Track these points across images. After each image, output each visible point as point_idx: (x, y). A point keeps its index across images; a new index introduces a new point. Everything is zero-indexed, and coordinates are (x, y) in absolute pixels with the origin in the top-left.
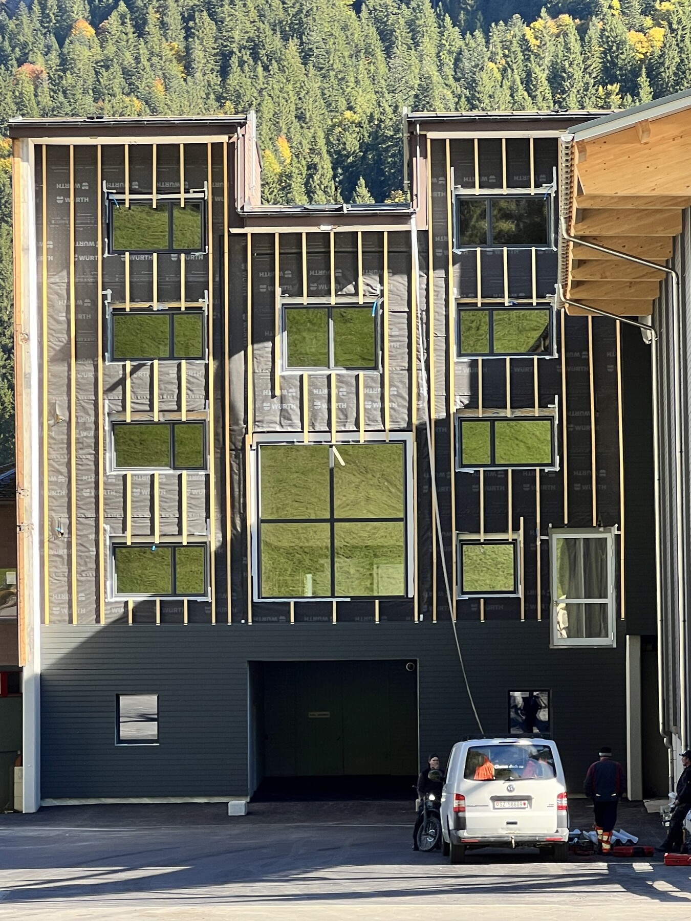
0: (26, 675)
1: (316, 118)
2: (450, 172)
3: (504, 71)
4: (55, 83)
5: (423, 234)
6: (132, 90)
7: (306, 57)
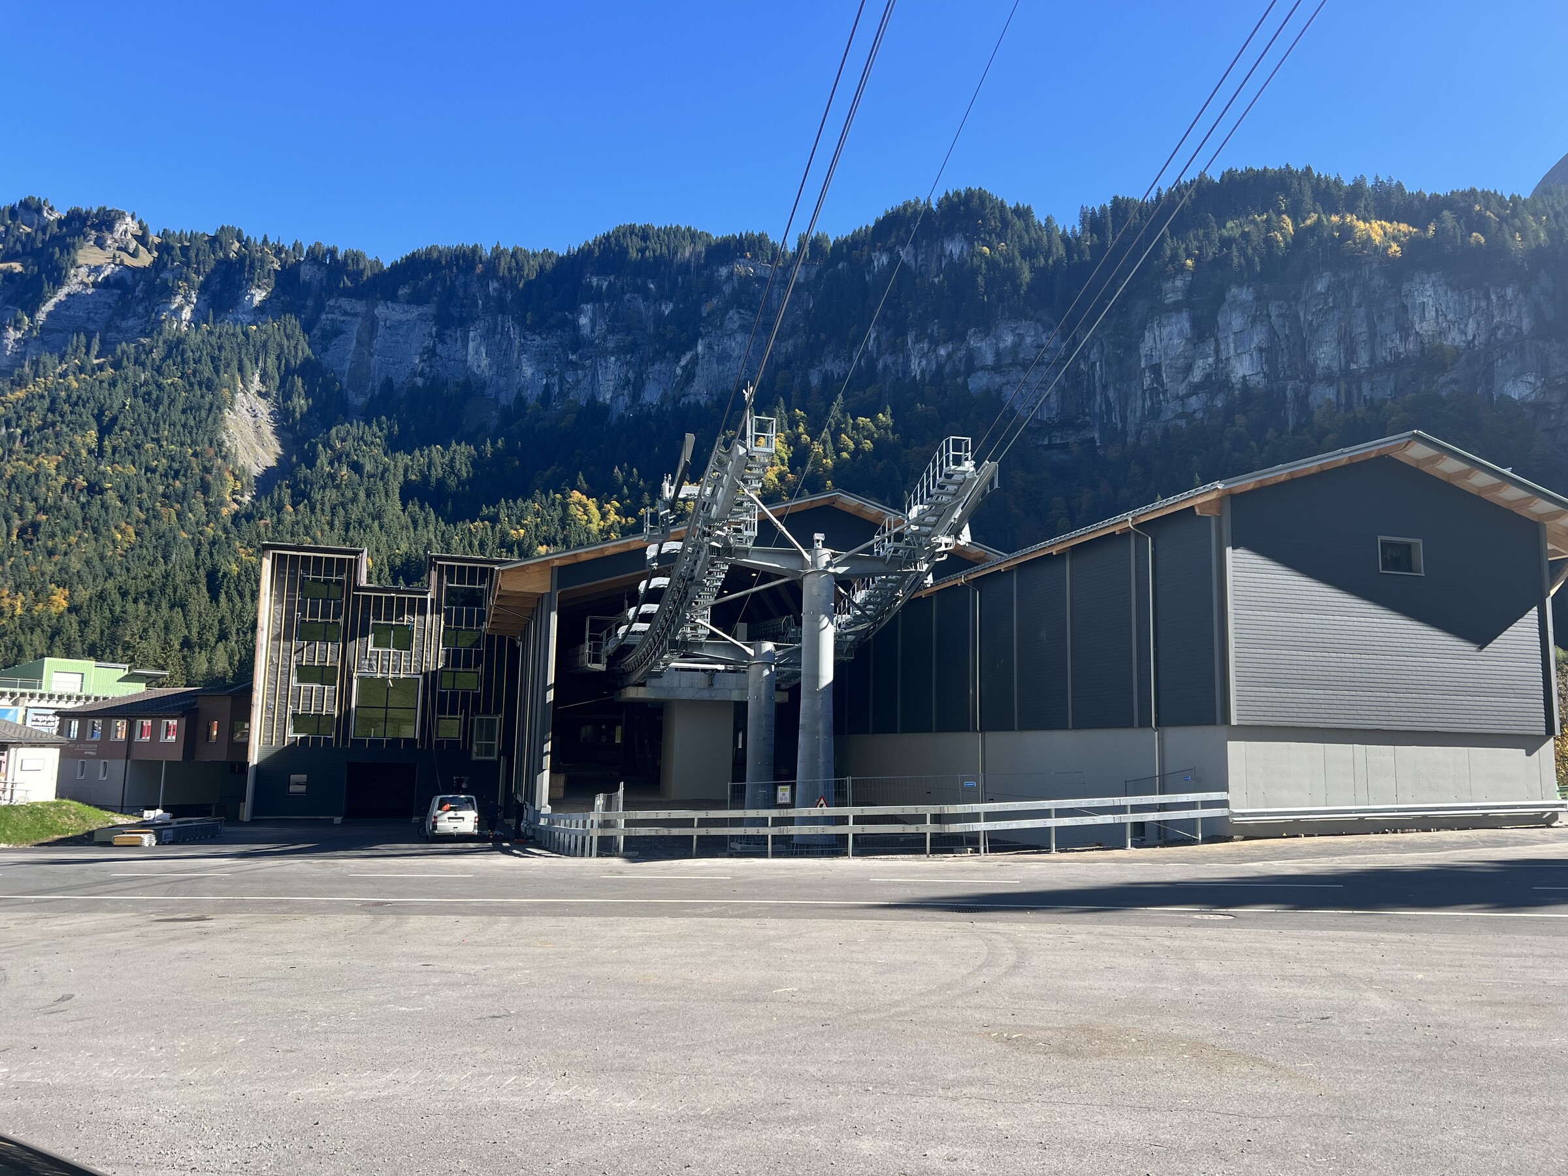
0: (250, 765)
1: (384, 551)
2: (445, 577)
3: (461, 540)
4: (275, 529)
5: (432, 600)
6: (307, 534)
7: (381, 527)
